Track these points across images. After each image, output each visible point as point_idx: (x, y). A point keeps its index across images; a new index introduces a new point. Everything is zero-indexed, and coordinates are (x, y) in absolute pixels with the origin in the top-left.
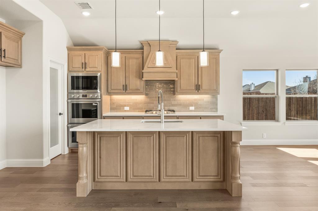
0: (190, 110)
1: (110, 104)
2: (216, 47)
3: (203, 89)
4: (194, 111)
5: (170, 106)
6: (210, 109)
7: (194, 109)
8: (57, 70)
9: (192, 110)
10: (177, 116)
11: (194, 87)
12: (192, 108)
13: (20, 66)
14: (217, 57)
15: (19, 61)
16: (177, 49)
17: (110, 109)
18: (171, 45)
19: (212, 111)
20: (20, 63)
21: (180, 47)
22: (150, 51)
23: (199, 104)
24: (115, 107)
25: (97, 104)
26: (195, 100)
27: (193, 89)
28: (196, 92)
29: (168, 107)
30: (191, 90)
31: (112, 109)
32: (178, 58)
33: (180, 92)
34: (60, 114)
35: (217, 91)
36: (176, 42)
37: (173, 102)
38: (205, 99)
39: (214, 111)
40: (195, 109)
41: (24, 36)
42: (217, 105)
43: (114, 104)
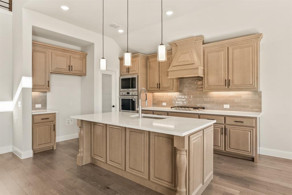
0: (225, 108)
1: (153, 100)
2: (254, 32)
3: (234, 85)
4: (229, 110)
5: (202, 103)
6: (251, 108)
7: (228, 107)
8: (111, 75)
9: (227, 108)
10: (198, 113)
11: (223, 83)
12: (227, 106)
13: (85, 75)
14: (254, 44)
15: (84, 72)
16: (204, 44)
17: (153, 104)
18: (196, 41)
19: (253, 111)
20: (84, 73)
21: (209, 41)
22: (177, 50)
23: (235, 102)
24: (156, 102)
25: (135, 99)
26: (230, 97)
27: (222, 85)
28: (226, 88)
29: (200, 104)
30: (221, 86)
31: (154, 104)
32: (205, 53)
33: (207, 88)
34: (113, 106)
35: (254, 86)
36: (202, 37)
37: (205, 100)
38: (243, 96)
39: (257, 111)
40: (230, 107)
41: (87, 55)
42: (260, 103)
43: (155, 100)
